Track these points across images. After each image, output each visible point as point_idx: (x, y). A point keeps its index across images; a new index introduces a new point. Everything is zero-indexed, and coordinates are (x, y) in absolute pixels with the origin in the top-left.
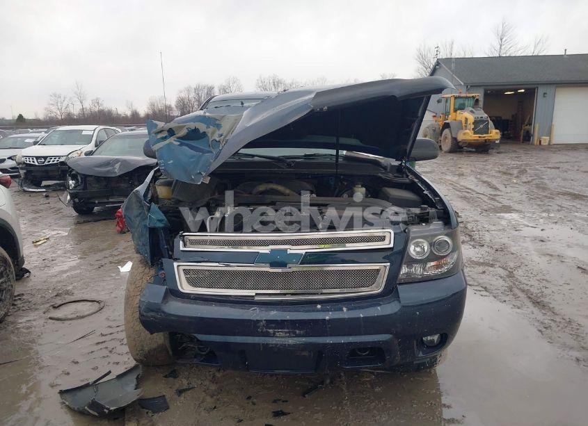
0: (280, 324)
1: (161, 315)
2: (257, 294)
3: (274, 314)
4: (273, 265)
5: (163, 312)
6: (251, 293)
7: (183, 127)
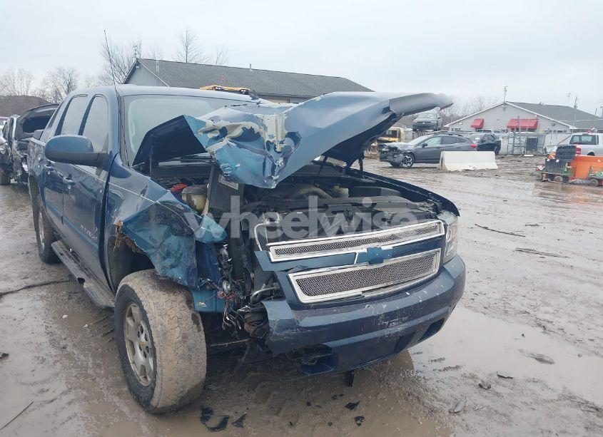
0: (390, 316)
1: (297, 331)
2: (363, 292)
3: (385, 307)
4: (371, 263)
5: (300, 327)
6: (358, 292)
7: (236, 127)
